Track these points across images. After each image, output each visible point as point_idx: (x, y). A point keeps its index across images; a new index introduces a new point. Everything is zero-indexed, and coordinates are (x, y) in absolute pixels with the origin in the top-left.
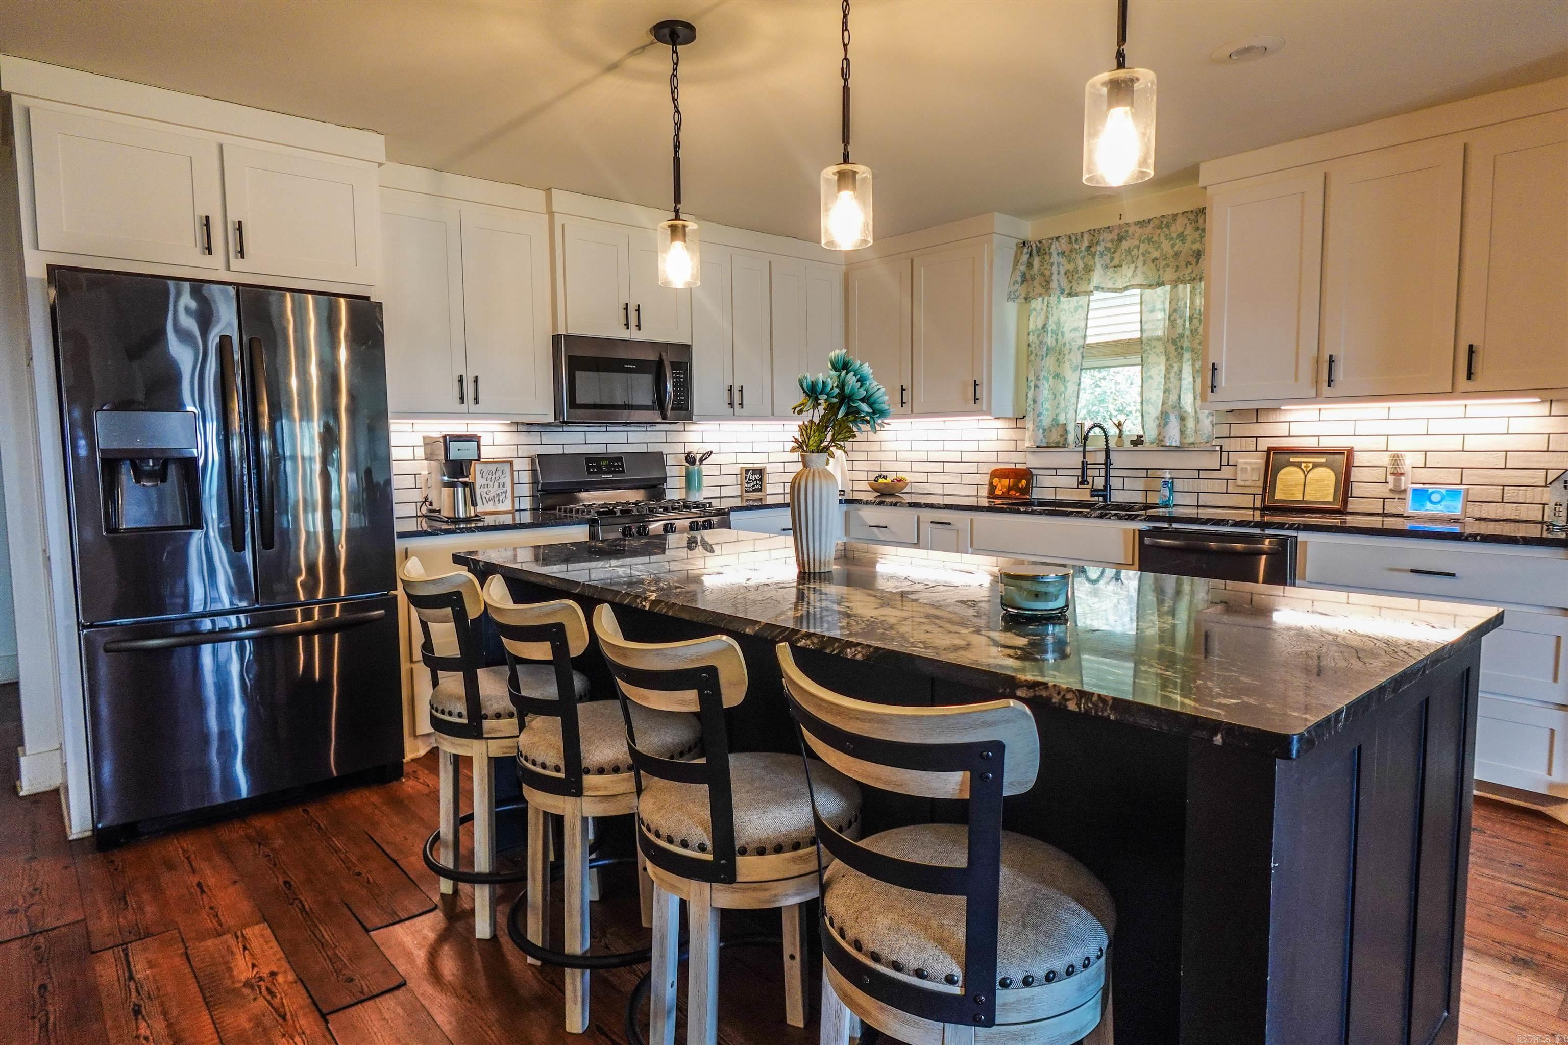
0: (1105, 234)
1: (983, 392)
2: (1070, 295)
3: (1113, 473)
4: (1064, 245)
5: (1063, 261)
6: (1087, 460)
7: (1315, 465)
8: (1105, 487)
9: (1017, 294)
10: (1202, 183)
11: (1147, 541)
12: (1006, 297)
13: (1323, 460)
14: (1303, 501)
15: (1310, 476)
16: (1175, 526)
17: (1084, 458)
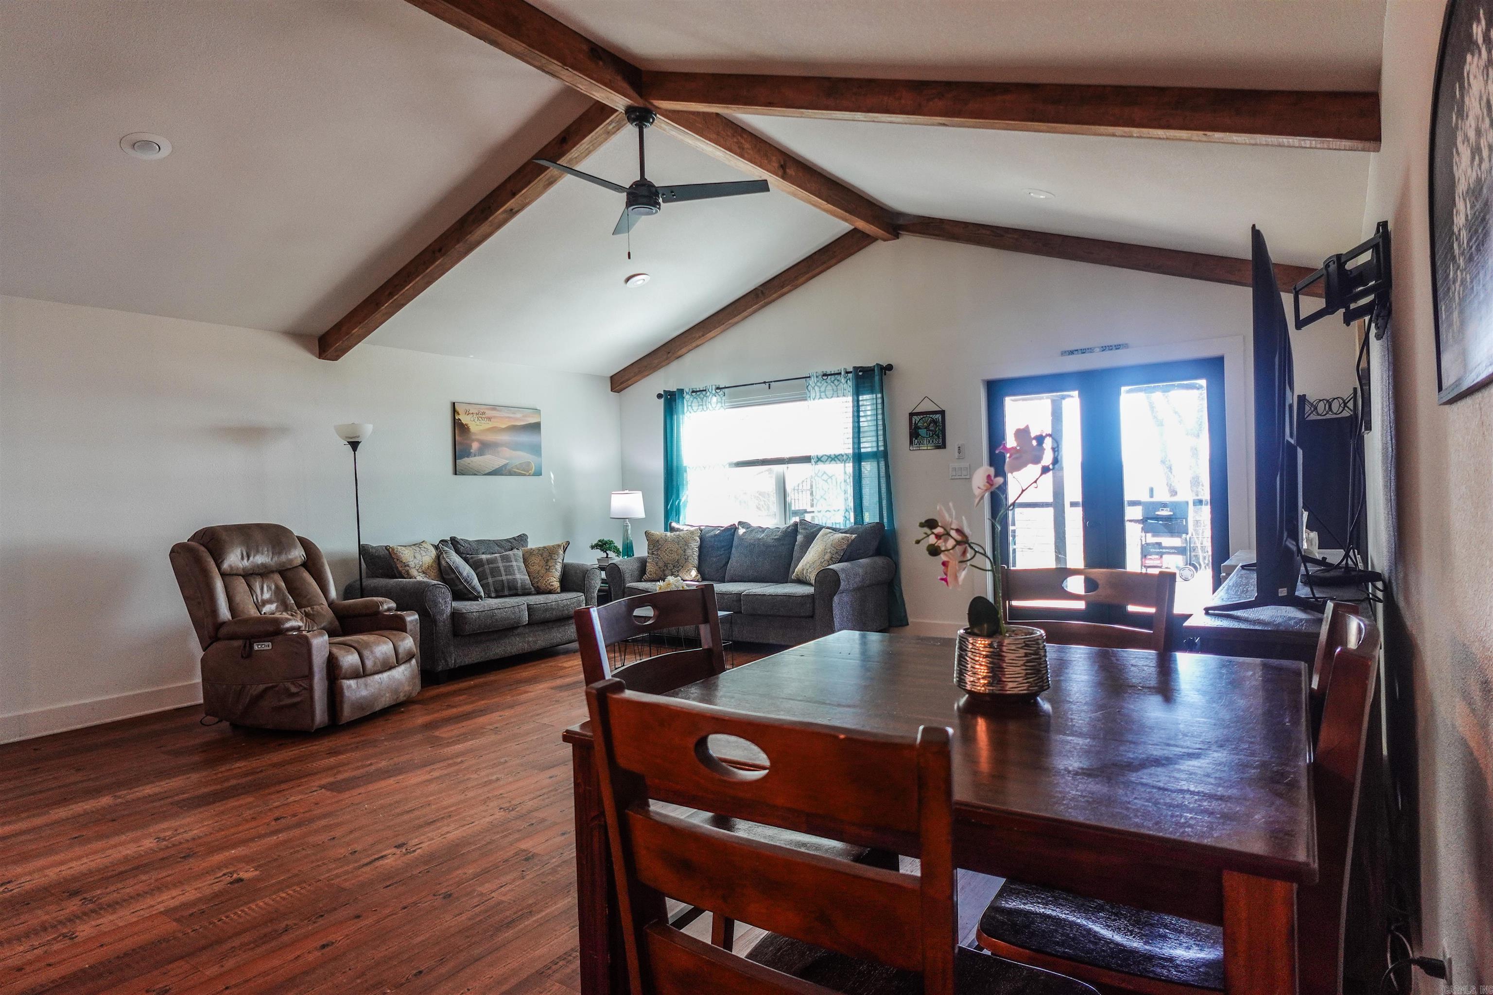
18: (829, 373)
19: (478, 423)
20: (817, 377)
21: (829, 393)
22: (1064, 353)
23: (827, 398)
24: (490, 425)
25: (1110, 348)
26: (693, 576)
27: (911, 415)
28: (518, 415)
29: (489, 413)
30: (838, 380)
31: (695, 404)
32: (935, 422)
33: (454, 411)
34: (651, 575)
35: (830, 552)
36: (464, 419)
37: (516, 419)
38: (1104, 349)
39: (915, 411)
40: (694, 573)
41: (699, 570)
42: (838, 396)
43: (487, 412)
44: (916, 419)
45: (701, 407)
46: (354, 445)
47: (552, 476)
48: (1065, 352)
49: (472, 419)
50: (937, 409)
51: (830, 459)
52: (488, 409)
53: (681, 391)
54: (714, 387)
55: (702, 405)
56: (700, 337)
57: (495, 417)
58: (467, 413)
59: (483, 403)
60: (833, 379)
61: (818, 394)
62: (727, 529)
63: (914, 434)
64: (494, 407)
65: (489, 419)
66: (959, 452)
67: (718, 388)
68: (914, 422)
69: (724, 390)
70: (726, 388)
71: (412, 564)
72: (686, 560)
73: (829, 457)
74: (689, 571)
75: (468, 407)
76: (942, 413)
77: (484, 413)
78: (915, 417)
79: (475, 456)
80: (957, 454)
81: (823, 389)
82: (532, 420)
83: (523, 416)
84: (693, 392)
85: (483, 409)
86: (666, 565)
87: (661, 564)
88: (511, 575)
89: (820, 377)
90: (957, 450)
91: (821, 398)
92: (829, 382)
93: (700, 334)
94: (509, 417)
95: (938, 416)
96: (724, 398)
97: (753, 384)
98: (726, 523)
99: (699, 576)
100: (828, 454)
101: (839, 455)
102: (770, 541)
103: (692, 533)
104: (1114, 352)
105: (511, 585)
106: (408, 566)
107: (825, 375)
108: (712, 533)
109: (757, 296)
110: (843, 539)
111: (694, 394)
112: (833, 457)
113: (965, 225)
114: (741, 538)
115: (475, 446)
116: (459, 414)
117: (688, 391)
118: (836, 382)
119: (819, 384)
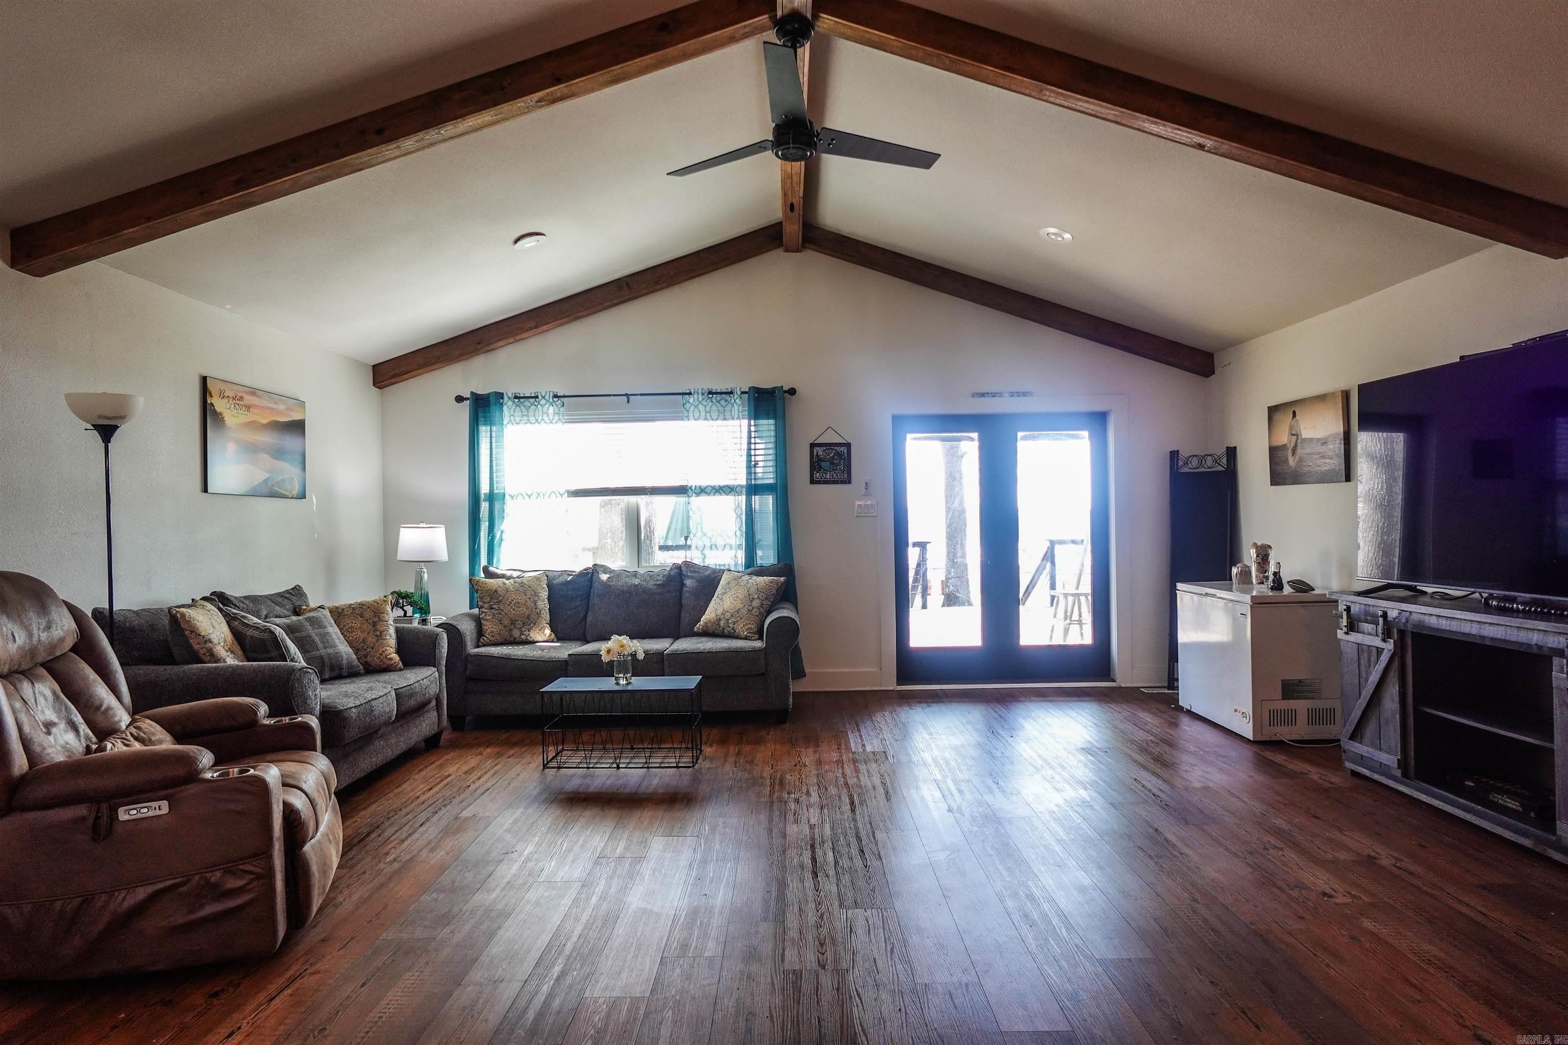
18: (714, 391)
19: (234, 412)
20: (703, 394)
21: (715, 415)
22: (973, 395)
23: (713, 419)
24: (250, 417)
25: (1018, 394)
26: (547, 635)
27: (813, 446)
28: (281, 407)
29: (249, 399)
30: (726, 401)
31: (518, 413)
32: (839, 455)
33: (206, 391)
34: (493, 636)
35: (758, 598)
36: (216, 402)
37: (281, 413)
38: (1012, 394)
39: (820, 441)
40: (548, 631)
41: (553, 626)
42: (725, 419)
43: (246, 397)
44: (816, 449)
45: (525, 418)
46: (106, 432)
48: (977, 394)
49: (228, 406)
50: (844, 441)
51: (714, 491)
52: (247, 393)
53: (500, 396)
54: (551, 394)
55: (528, 416)
56: (531, 329)
57: (255, 406)
58: (223, 396)
59: (240, 382)
60: (718, 399)
61: (703, 414)
62: (584, 574)
63: (815, 465)
64: (253, 392)
65: (248, 407)
66: (867, 488)
67: (555, 396)
68: (815, 453)
69: (562, 399)
70: (564, 396)
71: (214, 638)
72: (539, 614)
73: (713, 488)
74: (542, 629)
75: (222, 386)
76: (848, 445)
77: (241, 398)
78: (817, 448)
80: (863, 490)
81: (708, 409)
82: (297, 416)
83: (285, 409)
84: (516, 397)
85: (240, 392)
86: (513, 622)
87: (506, 622)
88: (332, 647)
89: (706, 394)
90: (863, 486)
91: (706, 419)
92: (714, 401)
93: (532, 324)
94: (271, 409)
95: (842, 449)
96: (562, 409)
97: (610, 395)
98: (578, 568)
99: (553, 636)
100: (712, 484)
101: (724, 487)
102: (651, 585)
103: (537, 579)
104: (1022, 398)
106: (210, 641)
107: (710, 393)
108: (561, 579)
109: (620, 288)
110: (771, 582)
111: (516, 400)
112: (718, 488)
113: (883, 252)
114: (605, 585)
116: (212, 396)
117: (510, 396)
118: (723, 402)
119: (704, 402)
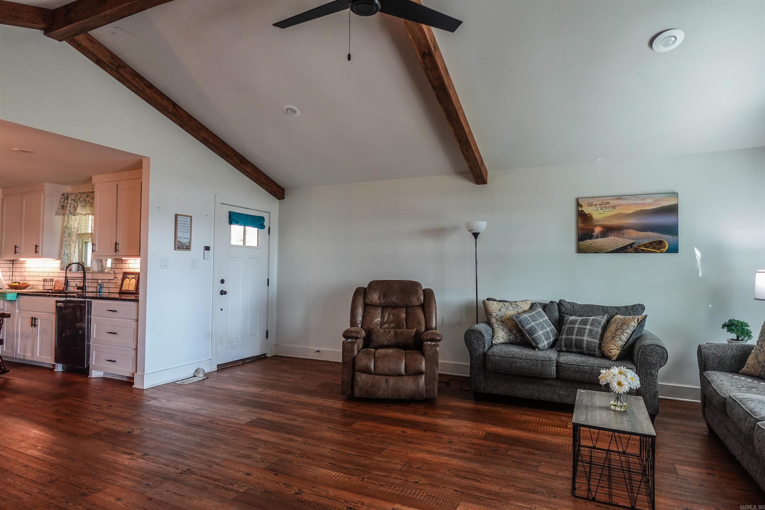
0: (83, 195)
1: (40, 249)
2: (74, 215)
3: (86, 281)
4: (73, 197)
5: (73, 202)
6: (67, 275)
7: (132, 278)
8: (83, 286)
9: (60, 213)
10: (93, 182)
11: (58, 304)
12: (55, 213)
13: (134, 276)
14: (128, 290)
15: (131, 281)
16: (68, 299)
17: (66, 275)
19: (601, 211)
24: (615, 212)
28: (648, 201)
29: (614, 203)
33: (579, 205)
36: (587, 210)
37: (647, 205)
43: (611, 202)
46: (476, 235)
47: (698, 253)
49: (595, 209)
52: (613, 199)
57: (620, 205)
58: (590, 205)
59: (607, 195)
64: (619, 197)
65: (614, 207)
71: (494, 314)
77: (608, 203)
79: (597, 238)
82: (667, 204)
83: (654, 201)
85: (606, 200)
88: (580, 336)
94: (637, 204)
105: (577, 343)
106: (491, 315)
115: (598, 230)
116: (583, 207)
